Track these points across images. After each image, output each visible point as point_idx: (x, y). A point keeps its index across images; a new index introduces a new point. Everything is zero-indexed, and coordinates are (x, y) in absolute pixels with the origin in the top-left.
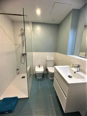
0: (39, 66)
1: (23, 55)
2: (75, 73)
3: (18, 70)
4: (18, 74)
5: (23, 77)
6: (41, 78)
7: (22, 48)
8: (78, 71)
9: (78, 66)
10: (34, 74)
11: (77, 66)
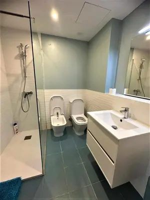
0: (58, 114)
1: (26, 95)
2: (121, 121)
3: (15, 124)
4: (17, 132)
5: (28, 138)
6: (62, 134)
7: (22, 82)
8: (125, 118)
9: (126, 110)
10: (48, 130)
11: (124, 109)
